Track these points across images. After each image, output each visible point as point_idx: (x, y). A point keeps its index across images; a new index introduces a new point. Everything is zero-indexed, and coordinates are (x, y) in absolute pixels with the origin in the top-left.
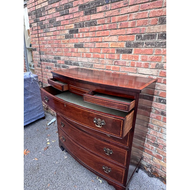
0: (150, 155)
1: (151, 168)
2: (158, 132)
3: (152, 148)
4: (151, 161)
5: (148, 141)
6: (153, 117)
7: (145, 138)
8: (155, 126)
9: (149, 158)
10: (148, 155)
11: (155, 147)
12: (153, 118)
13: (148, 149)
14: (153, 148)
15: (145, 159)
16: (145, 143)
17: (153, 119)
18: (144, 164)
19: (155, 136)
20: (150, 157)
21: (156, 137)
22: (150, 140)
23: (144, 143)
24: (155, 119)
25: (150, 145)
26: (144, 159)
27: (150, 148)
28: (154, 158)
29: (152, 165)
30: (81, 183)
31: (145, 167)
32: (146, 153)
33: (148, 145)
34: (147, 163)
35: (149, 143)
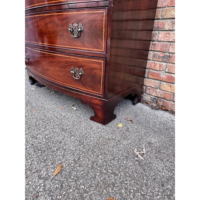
0: (156, 81)
1: (157, 103)
2: (171, 32)
3: (160, 66)
4: (158, 90)
5: (154, 56)
6: (164, 4)
8: (167, 20)
9: (154, 87)
10: (154, 81)
11: (164, 64)
12: (165, 7)
13: (154, 71)
14: (162, 65)
15: (149, 89)
17: (165, 8)
18: (148, 100)
19: (165, 43)
20: (157, 85)
21: (168, 43)
22: (158, 53)
24: (168, 8)
25: (158, 63)
26: (148, 92)
27: (157, 67)
28: (163, 83)
29: (159, 96)
31: (148, 102)
32: (151, 78)
33: (155, 63)
34: (151, 96)
35: (155, 60)
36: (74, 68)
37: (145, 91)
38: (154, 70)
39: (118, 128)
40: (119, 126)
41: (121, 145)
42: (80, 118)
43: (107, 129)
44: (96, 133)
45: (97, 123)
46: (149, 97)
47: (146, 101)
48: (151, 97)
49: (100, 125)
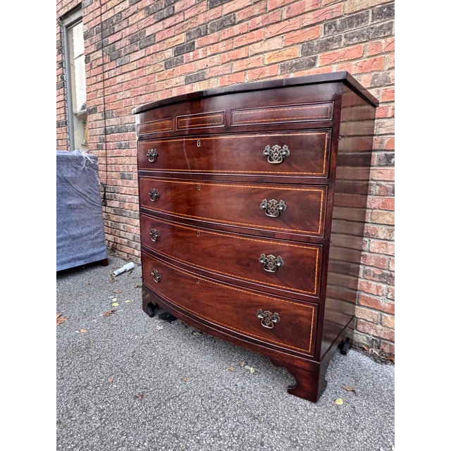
0: (374, 312)
1: (379, 348)
2: (389, 243)
3: (378, 288)
4: (379, 326)
5: (365, 272)
6: (373, 206)
7: (357, 266)
8: (380, 227)
9: (371, 320)
10: (370, 310)
11: (384, 286)
12: (375, 209)
13: (367, 295)
14: (380, 287)
15: (363, 324)
16: (359, 280)
17: (376, 211)
18: (362, 341)
19: (382, 256)
20: (375, 317)
21: (387, 257)
22: (372, 269)
23: (357, 281)
24: (379, 211)
25: (373, 283)
26: (360, 327)
27: (373, 290)
28: (386, 315)
29: (382, 336)
30: (201, 373)
31: (364, 346)
32: (364, 306)
33: (368, 283)
34: (368, 336)
35: (368, 278)
36: (263, 310)
37: (356, 326)
38: (368, 293)
39: (338, 407)
40: (338, 403)
41: (357, 442)
42: (270, 390)
43: (322, 409)
44: (308, 421)
45: (302, 400)
46: (365, 338)
47: (358, 343)
48: (367, 338)
49: (307, 403)
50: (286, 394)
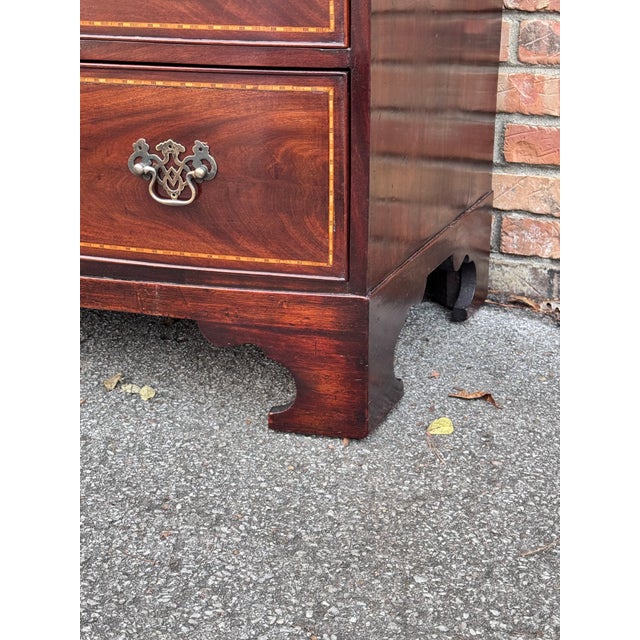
5: (523, 39)
7: (490, 21)
13: (533, 123)
15: (520, 228)
16: (503, 72)
18: (517, 286)
22: (544, 21)
23: (495, 78)
26: (511, 242)
31: (525, 300)
32: (519, 165)
33: (532, 80)
34: (536, 264)
35: (533, 59)
38: (532, 116)
39: (437, 441)
40: (437, 432)
43: (384, 454)
44: (336, 486)
45: (318, 441)
46: (526, 273)
47: (507, 295)
48: (534, 270)
49: (339, 446)
50: (266, 434)
